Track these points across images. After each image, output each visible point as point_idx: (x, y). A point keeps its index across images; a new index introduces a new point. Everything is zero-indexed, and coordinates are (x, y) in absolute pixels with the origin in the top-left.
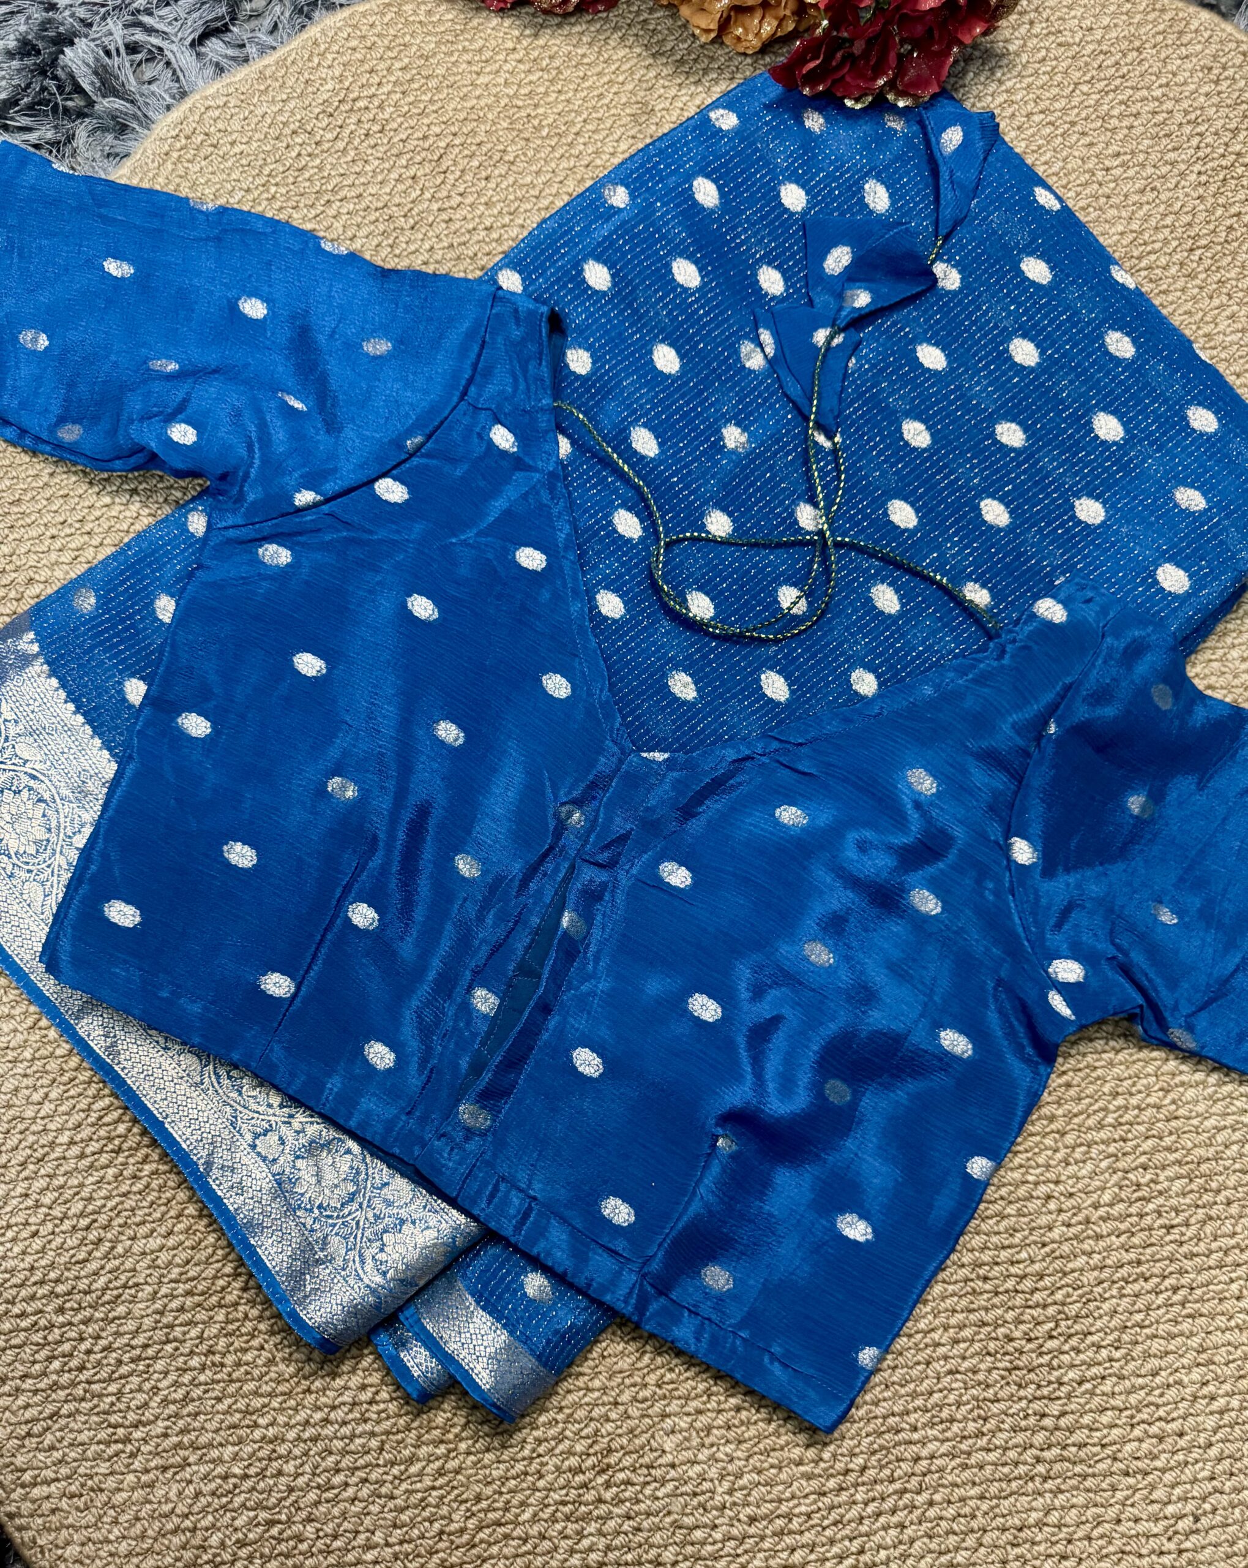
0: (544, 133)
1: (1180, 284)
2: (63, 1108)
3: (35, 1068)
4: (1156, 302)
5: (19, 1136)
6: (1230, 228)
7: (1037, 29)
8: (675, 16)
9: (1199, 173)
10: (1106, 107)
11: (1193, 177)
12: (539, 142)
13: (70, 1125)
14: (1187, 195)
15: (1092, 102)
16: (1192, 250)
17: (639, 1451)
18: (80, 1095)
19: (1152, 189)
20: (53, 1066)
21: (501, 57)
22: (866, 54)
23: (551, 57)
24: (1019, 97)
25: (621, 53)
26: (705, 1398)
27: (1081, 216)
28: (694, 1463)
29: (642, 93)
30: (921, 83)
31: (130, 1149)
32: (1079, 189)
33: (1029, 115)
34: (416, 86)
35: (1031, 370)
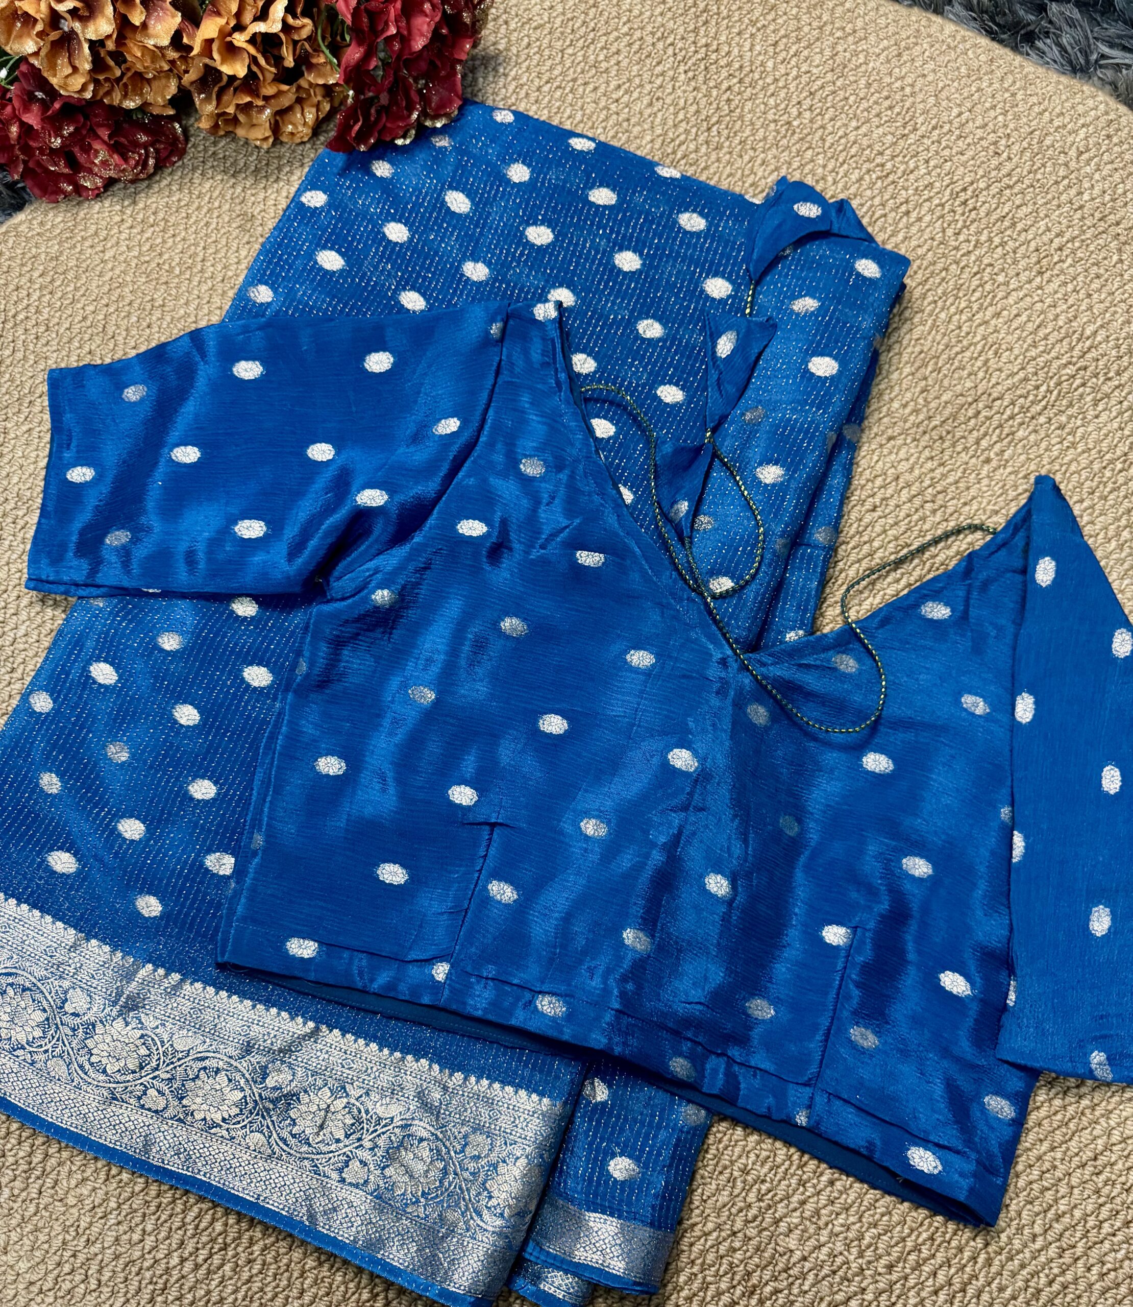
0: (177, 271)
1: (714, 156)
2: (163, 1234)
3: (123, 1213)
4: (703, 178)
5: (137, 1278)
6: (729, 100)
7: (513, 26)
8: (235, 139)
9: (685, 72)
10: (592, 57)
11: (682, 77)
12: (177, 280)
13: (174, 1246)
14: (685, 92)
15: (581, 58)
16: (709, 129)
17: (771, 1261)
18: (171, 1216)
19: (658, 99)
20: (137, 1202)
21: (115, 231)
22: (393, 100)
23: (154, 213)
24: (525, 79)
25: (207, 185)
26: (801, 1189)
27: (615, 143)
28: (819, 1247)
29: (238, 207)
30: (444, 103)
31: (234, 1240)
32: (604, 124)
33: (539, 89)
34: (58, 283)
35: (639, 272)
